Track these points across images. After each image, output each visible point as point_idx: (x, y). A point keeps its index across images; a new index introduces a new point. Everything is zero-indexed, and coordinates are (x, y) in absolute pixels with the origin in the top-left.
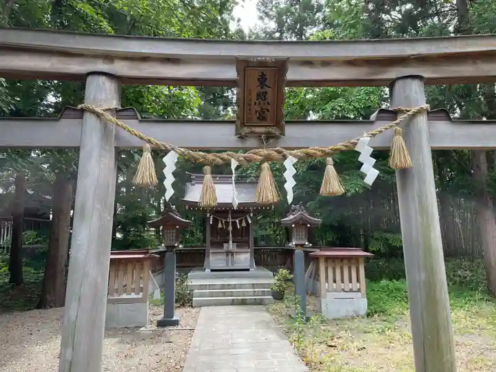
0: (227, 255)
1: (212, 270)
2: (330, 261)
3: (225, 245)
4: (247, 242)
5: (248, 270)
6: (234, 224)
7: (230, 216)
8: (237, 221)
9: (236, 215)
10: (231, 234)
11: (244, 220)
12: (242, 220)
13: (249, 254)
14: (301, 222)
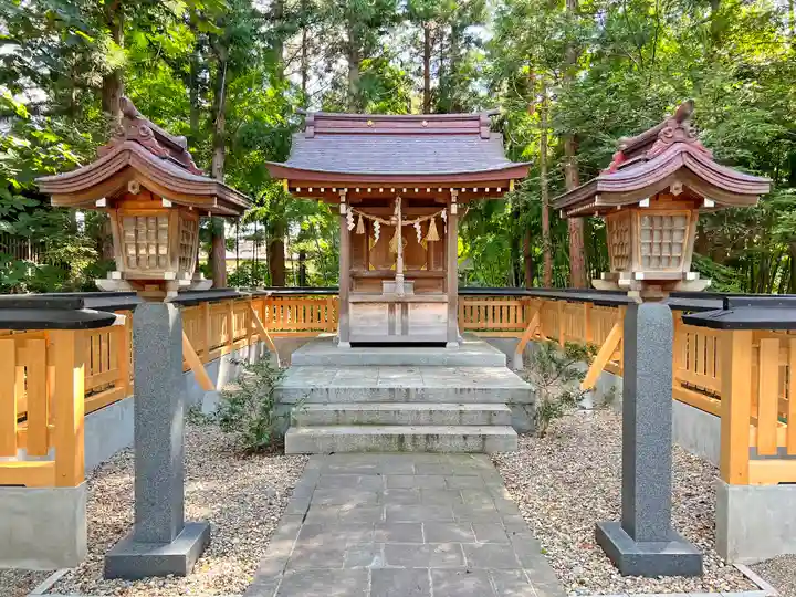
0: (392, 309)
1: (354, 345)
2: (770, 344)
3: (386, 285)
4: (440, 279)
5: (443, 345)
6: (408, 231)
7: (398, 210)
8: (417, 226)
9: (414, 210)
10: (400, 260)
11: (433, 225)
12: (429, 221)
13: (446, 306)
14: (676, 189)
